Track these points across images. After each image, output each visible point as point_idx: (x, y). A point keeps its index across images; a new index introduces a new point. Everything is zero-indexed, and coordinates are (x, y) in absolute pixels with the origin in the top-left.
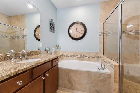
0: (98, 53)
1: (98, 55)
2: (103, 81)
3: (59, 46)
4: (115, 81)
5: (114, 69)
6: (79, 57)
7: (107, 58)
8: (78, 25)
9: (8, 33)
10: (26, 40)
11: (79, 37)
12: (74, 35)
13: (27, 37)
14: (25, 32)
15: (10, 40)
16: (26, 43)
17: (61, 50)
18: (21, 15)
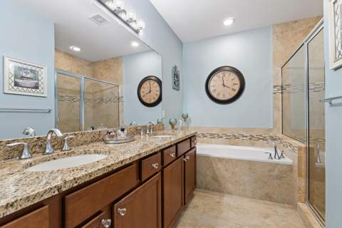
0: (270, 130)
1: (271, 134)
2: (279, 177)
3: (187, 116)
4: (300, 175)
5: (297, 155)
6: (228, 137)
7: (288, 138)
8: (227, 74)
9: (90, 93)
10: (123, 105)
11: (228, 97)
12: (219, 94)
13: (124, 99)
14: (120, 90)
15: (94, 107)
16: (123, 110)
17: (192, 125)
18: (113, 59)
